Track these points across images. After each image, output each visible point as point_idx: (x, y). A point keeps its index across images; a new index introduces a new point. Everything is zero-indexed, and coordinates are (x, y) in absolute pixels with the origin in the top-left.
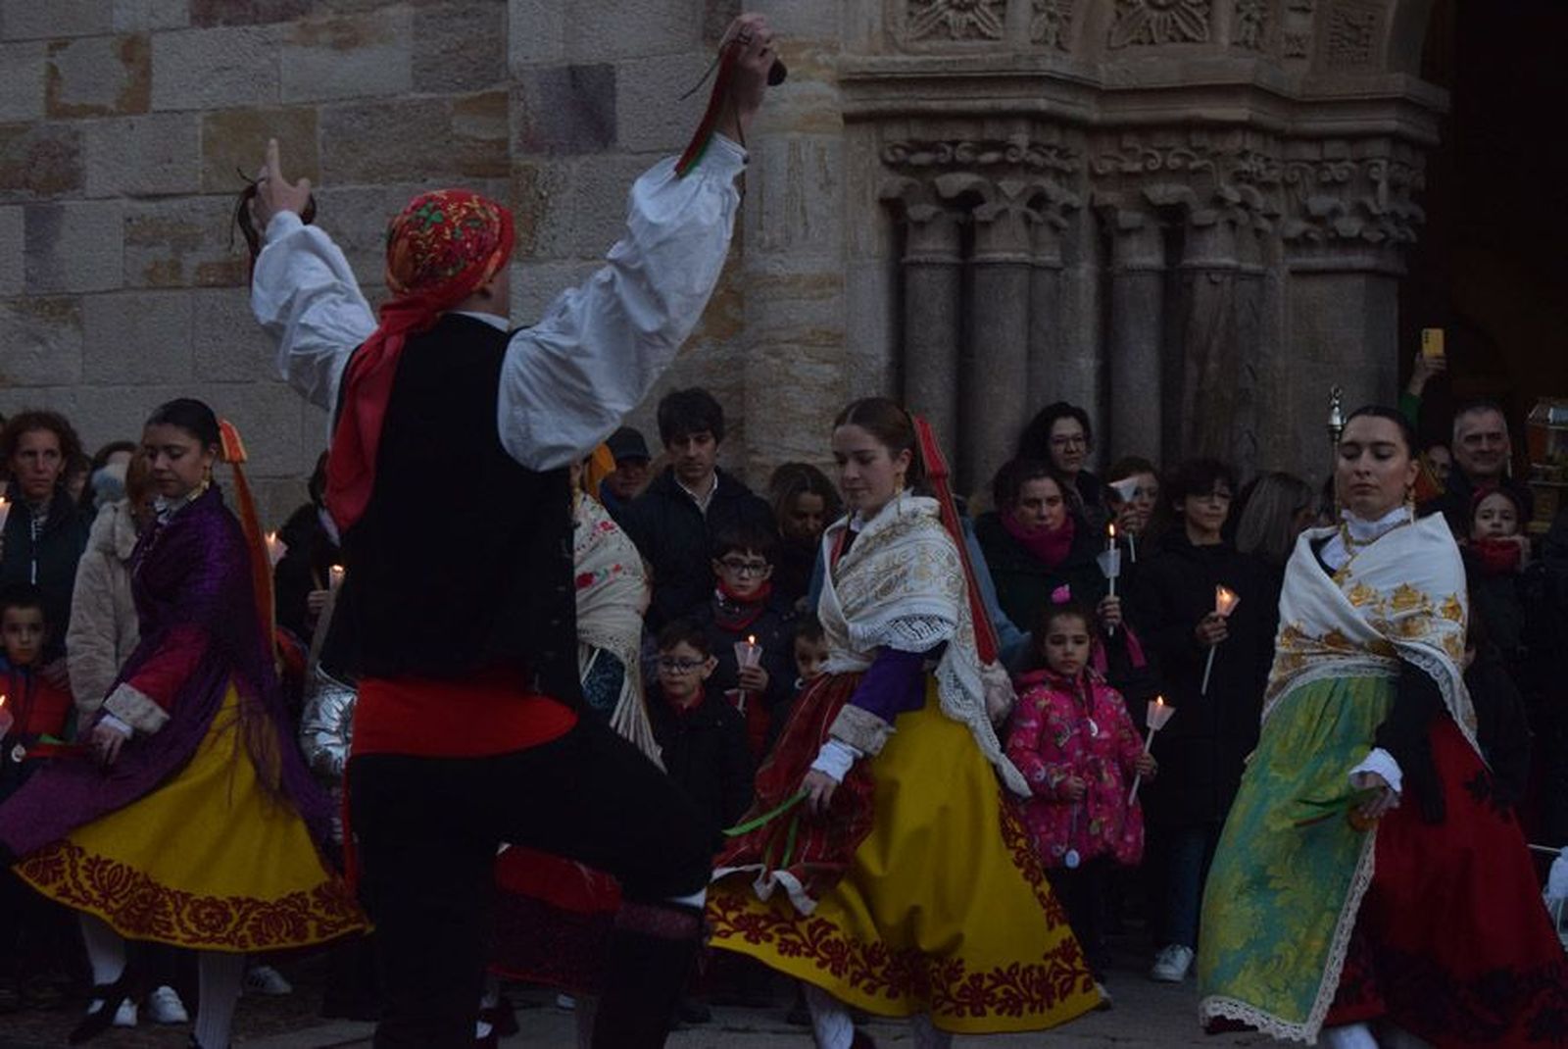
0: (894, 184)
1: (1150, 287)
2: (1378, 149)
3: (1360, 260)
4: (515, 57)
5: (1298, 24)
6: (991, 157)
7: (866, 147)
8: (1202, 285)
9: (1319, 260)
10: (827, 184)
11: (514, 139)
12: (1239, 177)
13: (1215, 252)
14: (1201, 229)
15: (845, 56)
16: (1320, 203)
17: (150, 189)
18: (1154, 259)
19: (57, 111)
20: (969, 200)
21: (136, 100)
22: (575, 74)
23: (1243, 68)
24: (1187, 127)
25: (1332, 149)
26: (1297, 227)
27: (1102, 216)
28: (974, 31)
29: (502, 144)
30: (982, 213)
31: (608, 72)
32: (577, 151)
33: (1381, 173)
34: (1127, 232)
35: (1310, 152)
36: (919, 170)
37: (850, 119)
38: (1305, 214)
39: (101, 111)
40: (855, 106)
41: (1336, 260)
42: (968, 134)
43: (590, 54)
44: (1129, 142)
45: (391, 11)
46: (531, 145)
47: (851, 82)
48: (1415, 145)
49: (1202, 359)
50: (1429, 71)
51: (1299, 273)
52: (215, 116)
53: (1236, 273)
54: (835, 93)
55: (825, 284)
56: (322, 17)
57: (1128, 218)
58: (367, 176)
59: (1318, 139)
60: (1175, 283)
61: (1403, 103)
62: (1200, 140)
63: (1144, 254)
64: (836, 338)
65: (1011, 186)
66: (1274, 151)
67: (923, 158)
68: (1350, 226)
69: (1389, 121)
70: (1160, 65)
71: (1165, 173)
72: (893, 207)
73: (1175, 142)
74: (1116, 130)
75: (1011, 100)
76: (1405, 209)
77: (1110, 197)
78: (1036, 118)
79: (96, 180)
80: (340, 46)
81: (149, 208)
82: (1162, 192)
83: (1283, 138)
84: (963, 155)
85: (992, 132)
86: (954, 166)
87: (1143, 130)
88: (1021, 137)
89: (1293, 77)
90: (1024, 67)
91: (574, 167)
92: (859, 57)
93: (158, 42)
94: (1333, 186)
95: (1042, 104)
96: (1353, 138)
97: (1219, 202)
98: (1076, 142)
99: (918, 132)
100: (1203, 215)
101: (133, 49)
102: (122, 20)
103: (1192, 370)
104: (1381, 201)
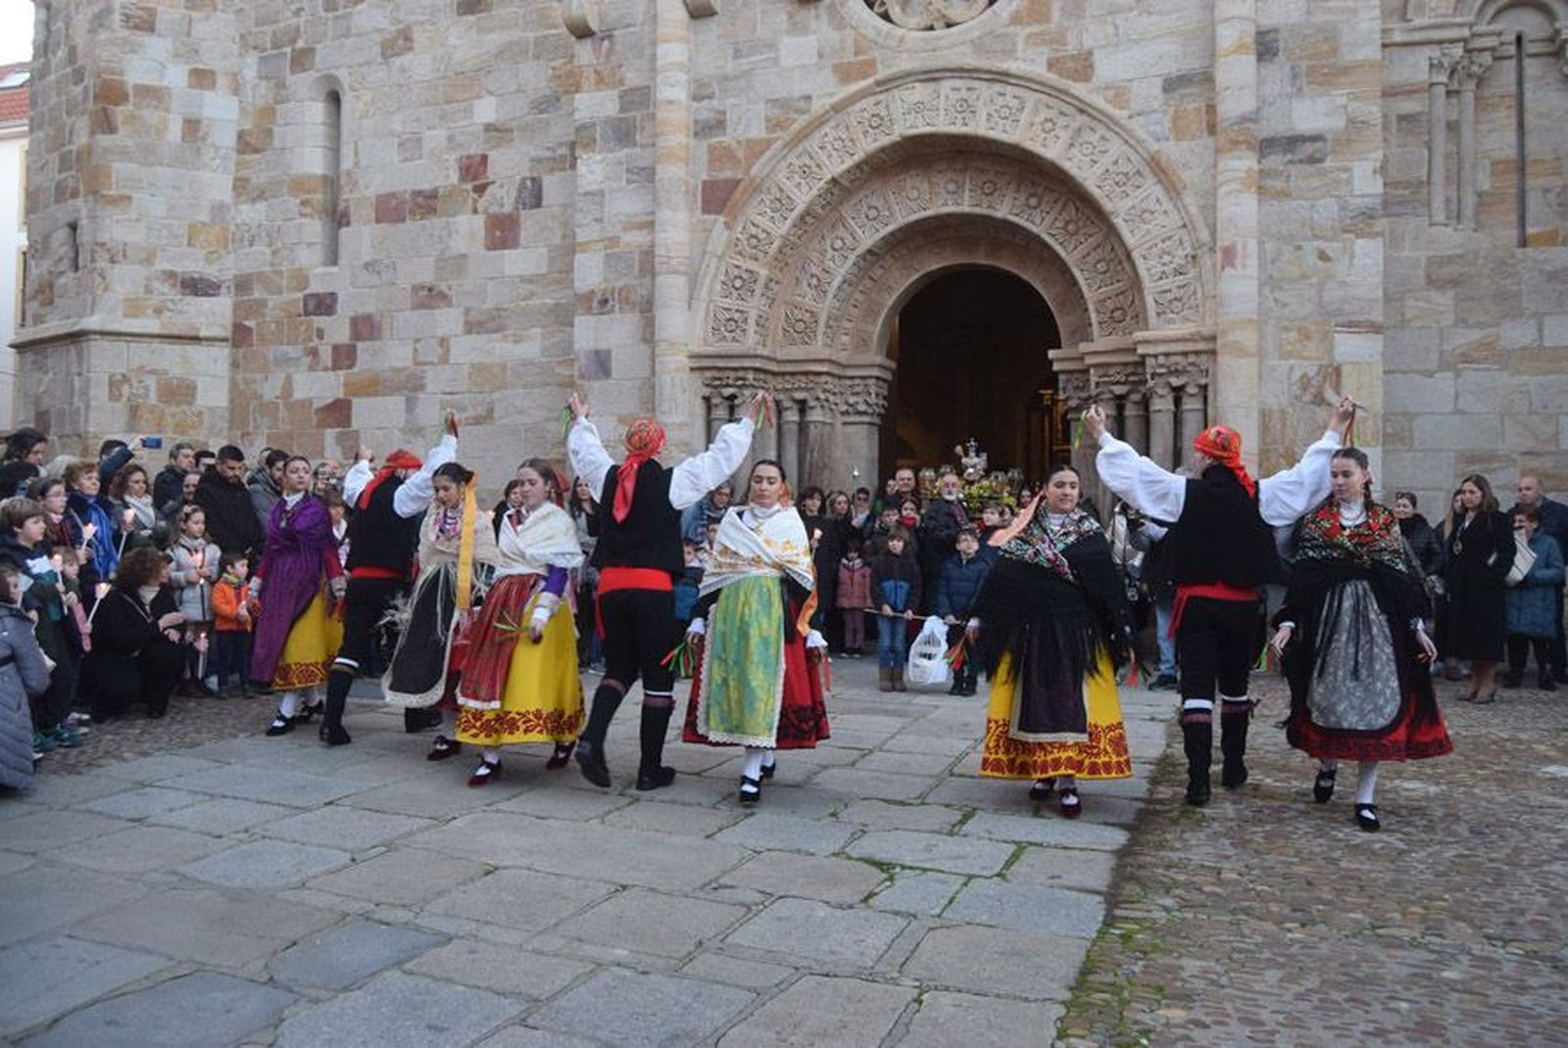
0: (707, 391)
1: (795, 428)
2: (872, 382)
3: (866, 419)
4: (577, 347)
5: (845, 339)
6: (740, 382)
7: (697, 381)
8: (812, 426)
9: (852, 419)
10: (684, 391)
11: (576, 374)
12: (825, 391)
13: (816, 415)
14: (812, 408)
15: (690, 347)
16: (852, 400)
17: (448, 390)
18: (796, 418)
19: (417, 363)
20: (733, 397)
21: (444, 360)
22: (597, 353)
23: (826, 354)
24: (806, 374)
25: (857, 381)
26: (844, 408)
27: (778, 403)
28: (734, 339)
29: (572, 376)
30: (736, 402)
31: (608, 353)
32: (597, 378)
33: (873, 390)
34: (787, 409)
35: (849, 382)
36: (715, 387)
37: (692, 369)
38: (847, 403)
39: (431, 363)
40: (697, 365)
41: (857, 419)
42: (732, 374)
43: (603, 345)
44: (787, 378)
45: (534, 330)
46: (582, 377)
47: (692, 356)
48: (884, 381)
49: (812, 452)
50: (889, 356)
51: (845, 424)
52: (473, 366)
53: (824, 423)
54: (686, 360)
55: (681, 425)
56: (509, 332)
57: (787, 404)
58: (525, 387)
59: (852, 378)
60: (803, 427)
61: (880, 366)
62: (811, 377)
63: (792, 416)
64: (686, 444)
65: (747, 392)
66: (836, 381)
67: (717, 383)
68: (862, 408)
69: (876, 372)
70: (797, 352)
71: (799, 389)
72: (707, 399)
73: (804, 379)
74: (784, 374)
75: (747, 363)
76: (881, 402)
77: (781, 397)
78: (756, 370)
79: (430, 388)
80: (516, 342)
81: (448, 397)
82: (799, 395)
83: (840, 377)
84: (731, 382)
85: (741, 374)
86: (728, 385)
87: (792, 374)
88: (750, 376)
89: (842, 357)
90: (752, 352)
91: (596, 385)
92: (697, 349)
93: (453, 341)
94: (857, 394)
95: (758, 365)
96: (863, 378)
97: (818, 399)
98: (769, 378)
99: (716, 374)
100: (812, 403)
101: (443, 342)
102: (440, 333)
103: (808, 455)
104: (873, 400)
